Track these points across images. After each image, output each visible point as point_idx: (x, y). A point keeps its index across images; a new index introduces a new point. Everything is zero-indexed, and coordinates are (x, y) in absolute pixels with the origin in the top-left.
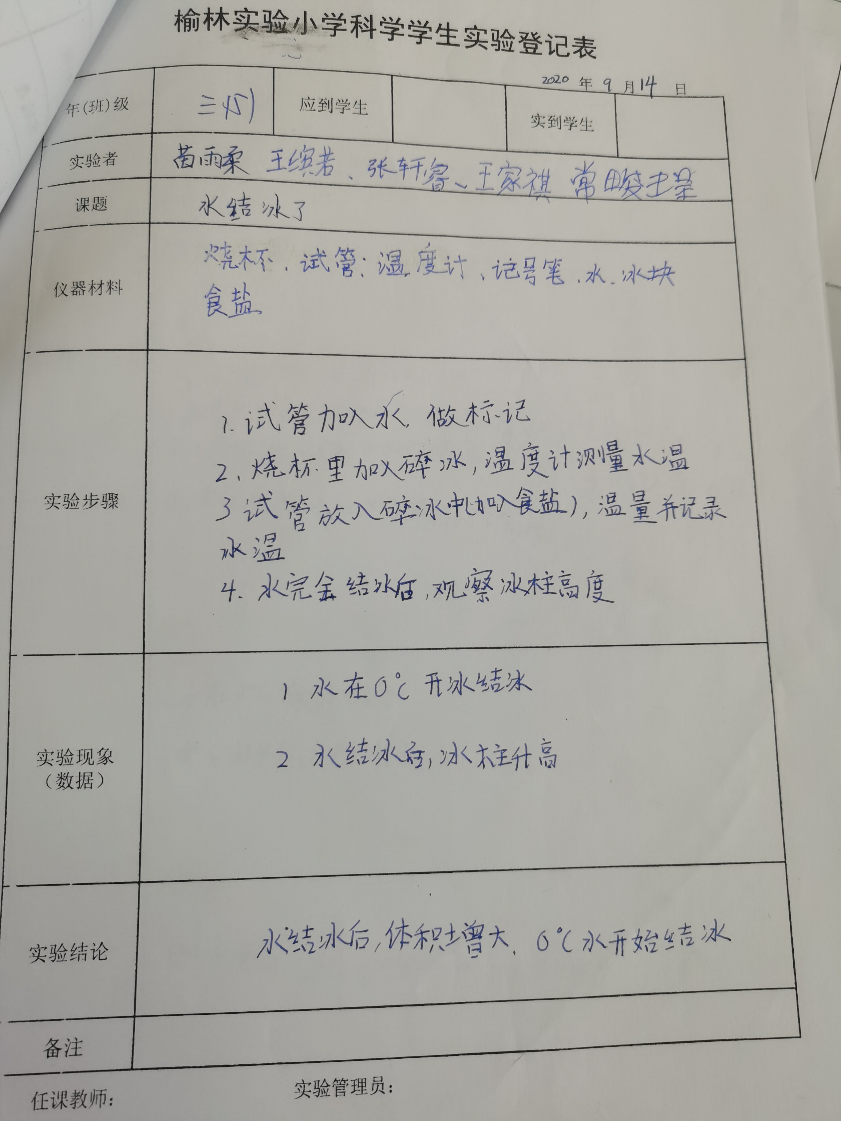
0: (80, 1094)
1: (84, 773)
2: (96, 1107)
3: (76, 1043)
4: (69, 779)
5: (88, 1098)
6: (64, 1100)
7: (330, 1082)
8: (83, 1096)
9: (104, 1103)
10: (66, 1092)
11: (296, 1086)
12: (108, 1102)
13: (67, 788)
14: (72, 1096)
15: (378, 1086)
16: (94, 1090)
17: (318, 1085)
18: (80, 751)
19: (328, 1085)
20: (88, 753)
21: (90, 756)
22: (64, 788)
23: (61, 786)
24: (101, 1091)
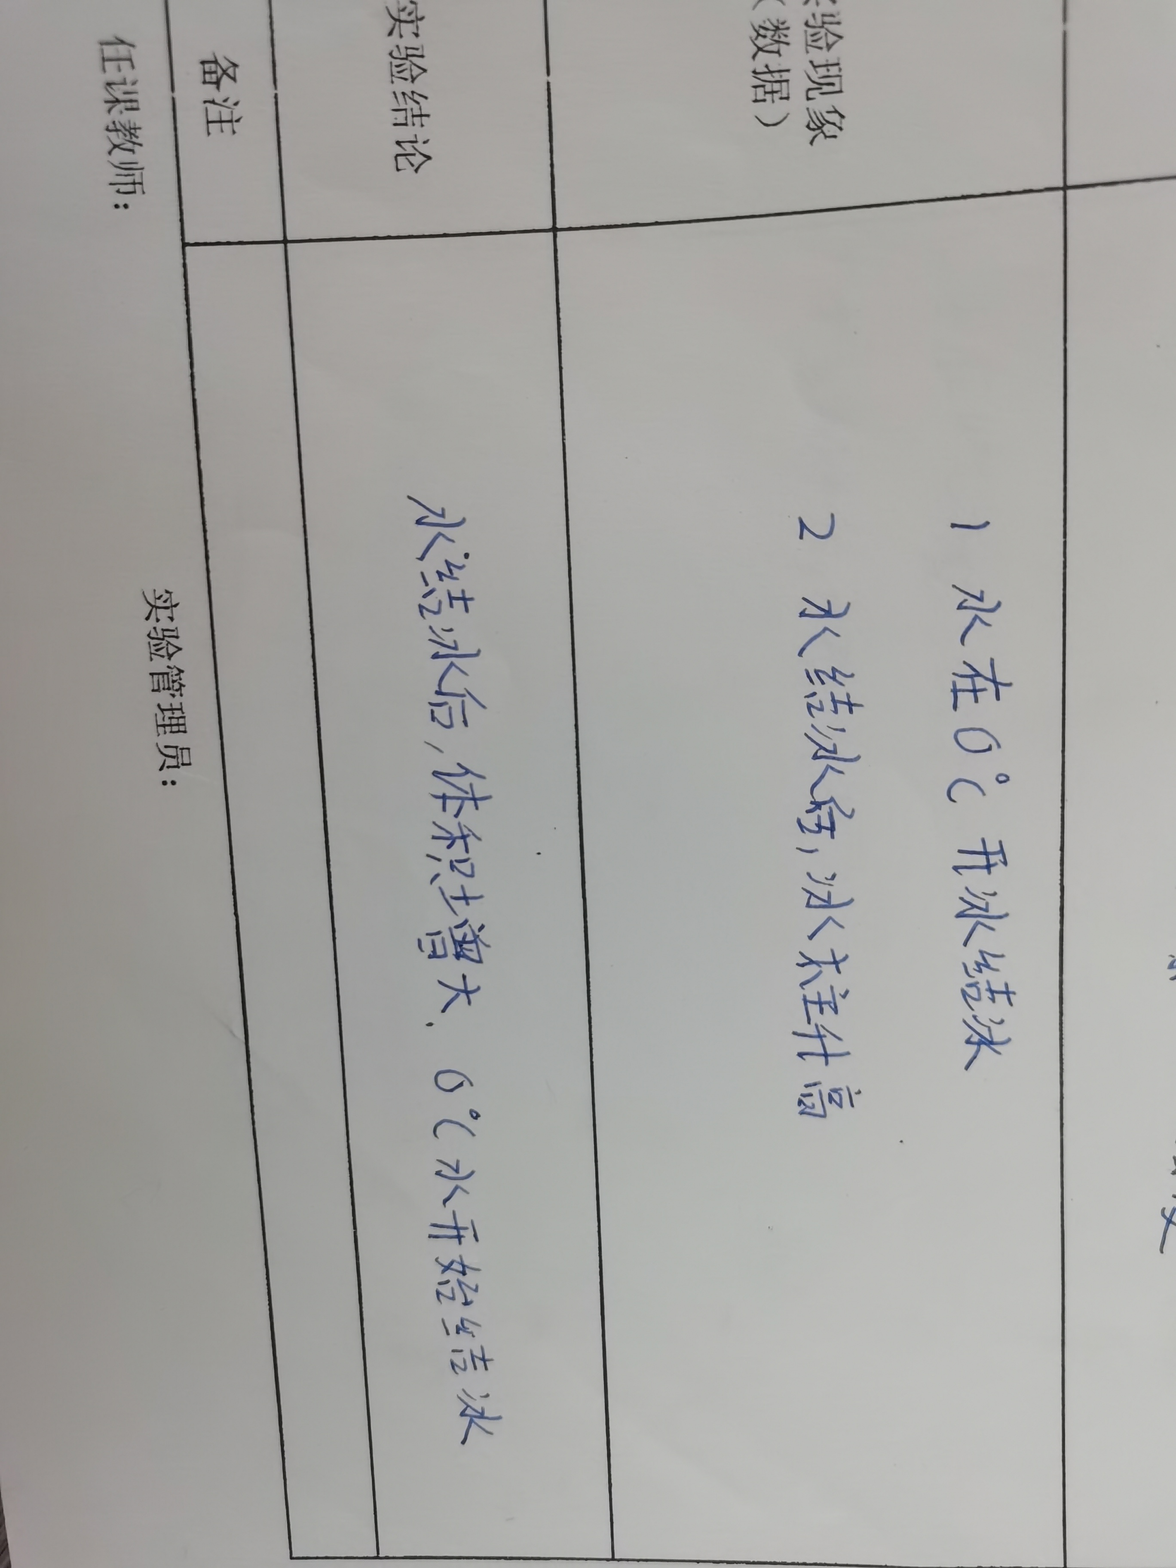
0: (134, 139)
1: (787, 81)
2: (111, 174)
3: (231, 121)
4: (774, 47)
5: (127, 157)
6: (121, 106)
7: (176, 660)
8: (129, 145)
9: (118, 191)
10: (137, 109)
11: (167, 592)
12: (122, 199)
13: (755, 45)
14: (129, 122)
15: (173, 757)
16: (142, 169)
17: (169, 637)
18: (838, 64)
19: (170, 656)
20: (832, 84)
21: (826, 89)
22: (754, 38)
23: (759, 31)
24: (141, 183)
